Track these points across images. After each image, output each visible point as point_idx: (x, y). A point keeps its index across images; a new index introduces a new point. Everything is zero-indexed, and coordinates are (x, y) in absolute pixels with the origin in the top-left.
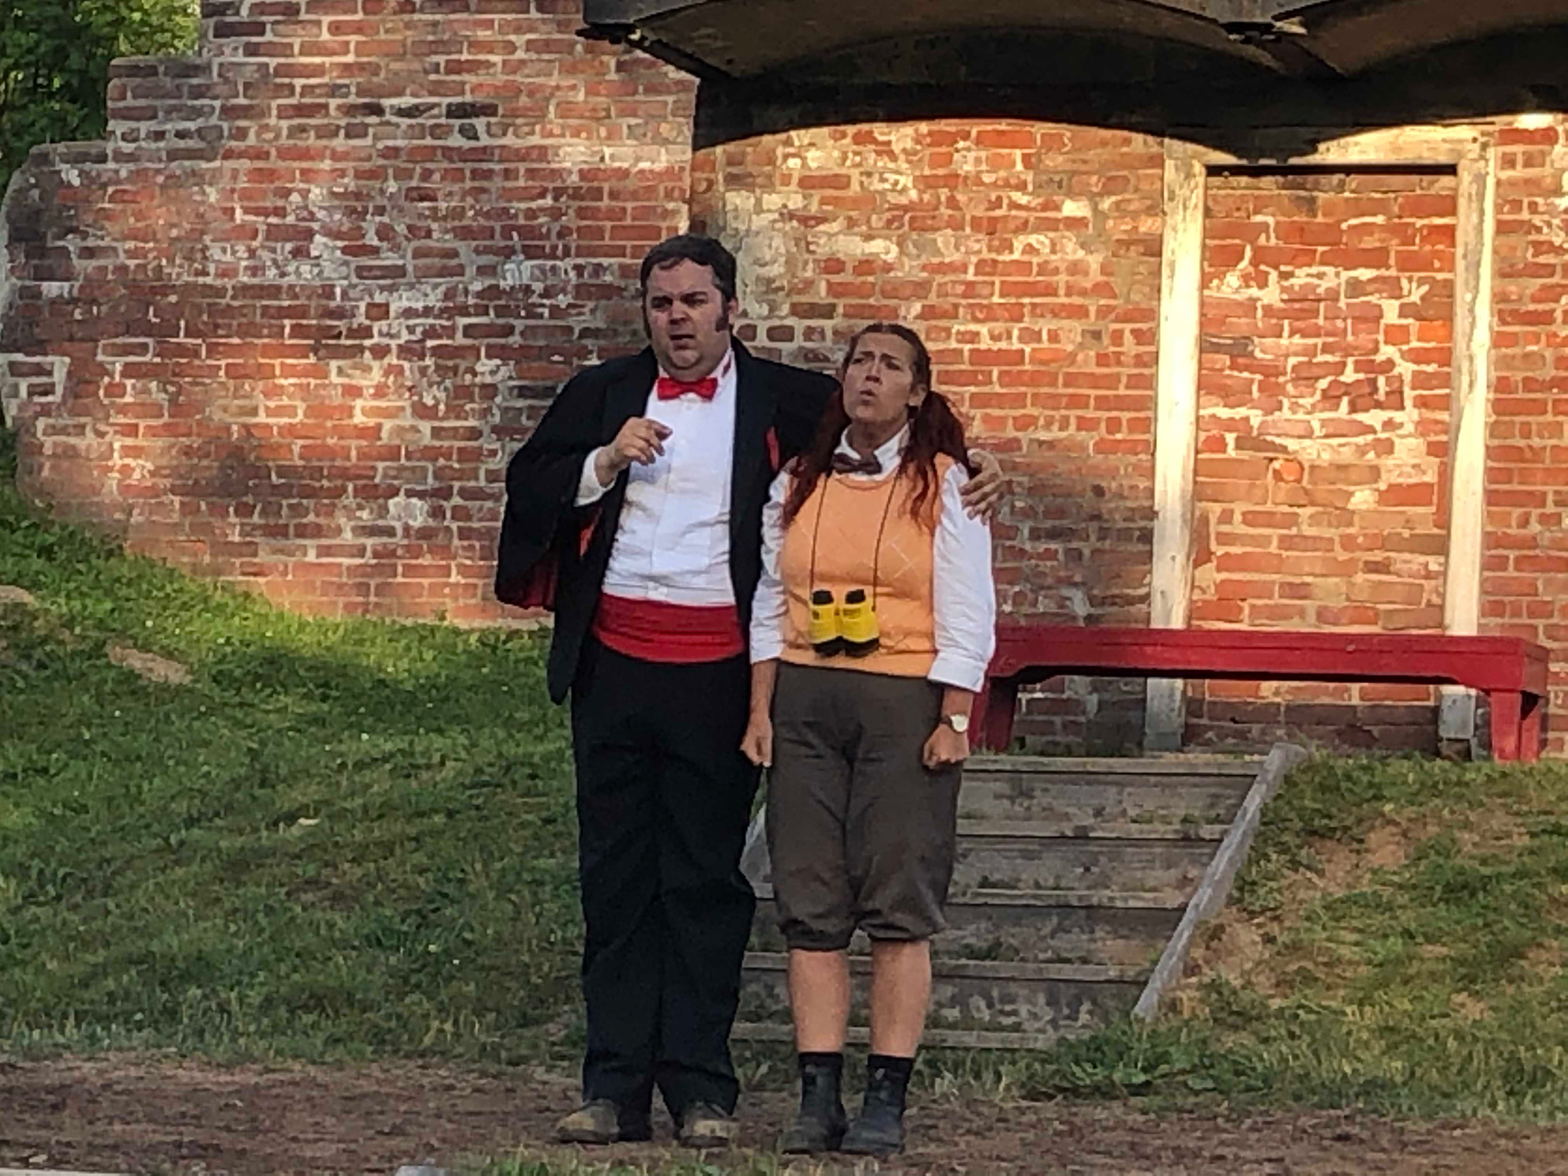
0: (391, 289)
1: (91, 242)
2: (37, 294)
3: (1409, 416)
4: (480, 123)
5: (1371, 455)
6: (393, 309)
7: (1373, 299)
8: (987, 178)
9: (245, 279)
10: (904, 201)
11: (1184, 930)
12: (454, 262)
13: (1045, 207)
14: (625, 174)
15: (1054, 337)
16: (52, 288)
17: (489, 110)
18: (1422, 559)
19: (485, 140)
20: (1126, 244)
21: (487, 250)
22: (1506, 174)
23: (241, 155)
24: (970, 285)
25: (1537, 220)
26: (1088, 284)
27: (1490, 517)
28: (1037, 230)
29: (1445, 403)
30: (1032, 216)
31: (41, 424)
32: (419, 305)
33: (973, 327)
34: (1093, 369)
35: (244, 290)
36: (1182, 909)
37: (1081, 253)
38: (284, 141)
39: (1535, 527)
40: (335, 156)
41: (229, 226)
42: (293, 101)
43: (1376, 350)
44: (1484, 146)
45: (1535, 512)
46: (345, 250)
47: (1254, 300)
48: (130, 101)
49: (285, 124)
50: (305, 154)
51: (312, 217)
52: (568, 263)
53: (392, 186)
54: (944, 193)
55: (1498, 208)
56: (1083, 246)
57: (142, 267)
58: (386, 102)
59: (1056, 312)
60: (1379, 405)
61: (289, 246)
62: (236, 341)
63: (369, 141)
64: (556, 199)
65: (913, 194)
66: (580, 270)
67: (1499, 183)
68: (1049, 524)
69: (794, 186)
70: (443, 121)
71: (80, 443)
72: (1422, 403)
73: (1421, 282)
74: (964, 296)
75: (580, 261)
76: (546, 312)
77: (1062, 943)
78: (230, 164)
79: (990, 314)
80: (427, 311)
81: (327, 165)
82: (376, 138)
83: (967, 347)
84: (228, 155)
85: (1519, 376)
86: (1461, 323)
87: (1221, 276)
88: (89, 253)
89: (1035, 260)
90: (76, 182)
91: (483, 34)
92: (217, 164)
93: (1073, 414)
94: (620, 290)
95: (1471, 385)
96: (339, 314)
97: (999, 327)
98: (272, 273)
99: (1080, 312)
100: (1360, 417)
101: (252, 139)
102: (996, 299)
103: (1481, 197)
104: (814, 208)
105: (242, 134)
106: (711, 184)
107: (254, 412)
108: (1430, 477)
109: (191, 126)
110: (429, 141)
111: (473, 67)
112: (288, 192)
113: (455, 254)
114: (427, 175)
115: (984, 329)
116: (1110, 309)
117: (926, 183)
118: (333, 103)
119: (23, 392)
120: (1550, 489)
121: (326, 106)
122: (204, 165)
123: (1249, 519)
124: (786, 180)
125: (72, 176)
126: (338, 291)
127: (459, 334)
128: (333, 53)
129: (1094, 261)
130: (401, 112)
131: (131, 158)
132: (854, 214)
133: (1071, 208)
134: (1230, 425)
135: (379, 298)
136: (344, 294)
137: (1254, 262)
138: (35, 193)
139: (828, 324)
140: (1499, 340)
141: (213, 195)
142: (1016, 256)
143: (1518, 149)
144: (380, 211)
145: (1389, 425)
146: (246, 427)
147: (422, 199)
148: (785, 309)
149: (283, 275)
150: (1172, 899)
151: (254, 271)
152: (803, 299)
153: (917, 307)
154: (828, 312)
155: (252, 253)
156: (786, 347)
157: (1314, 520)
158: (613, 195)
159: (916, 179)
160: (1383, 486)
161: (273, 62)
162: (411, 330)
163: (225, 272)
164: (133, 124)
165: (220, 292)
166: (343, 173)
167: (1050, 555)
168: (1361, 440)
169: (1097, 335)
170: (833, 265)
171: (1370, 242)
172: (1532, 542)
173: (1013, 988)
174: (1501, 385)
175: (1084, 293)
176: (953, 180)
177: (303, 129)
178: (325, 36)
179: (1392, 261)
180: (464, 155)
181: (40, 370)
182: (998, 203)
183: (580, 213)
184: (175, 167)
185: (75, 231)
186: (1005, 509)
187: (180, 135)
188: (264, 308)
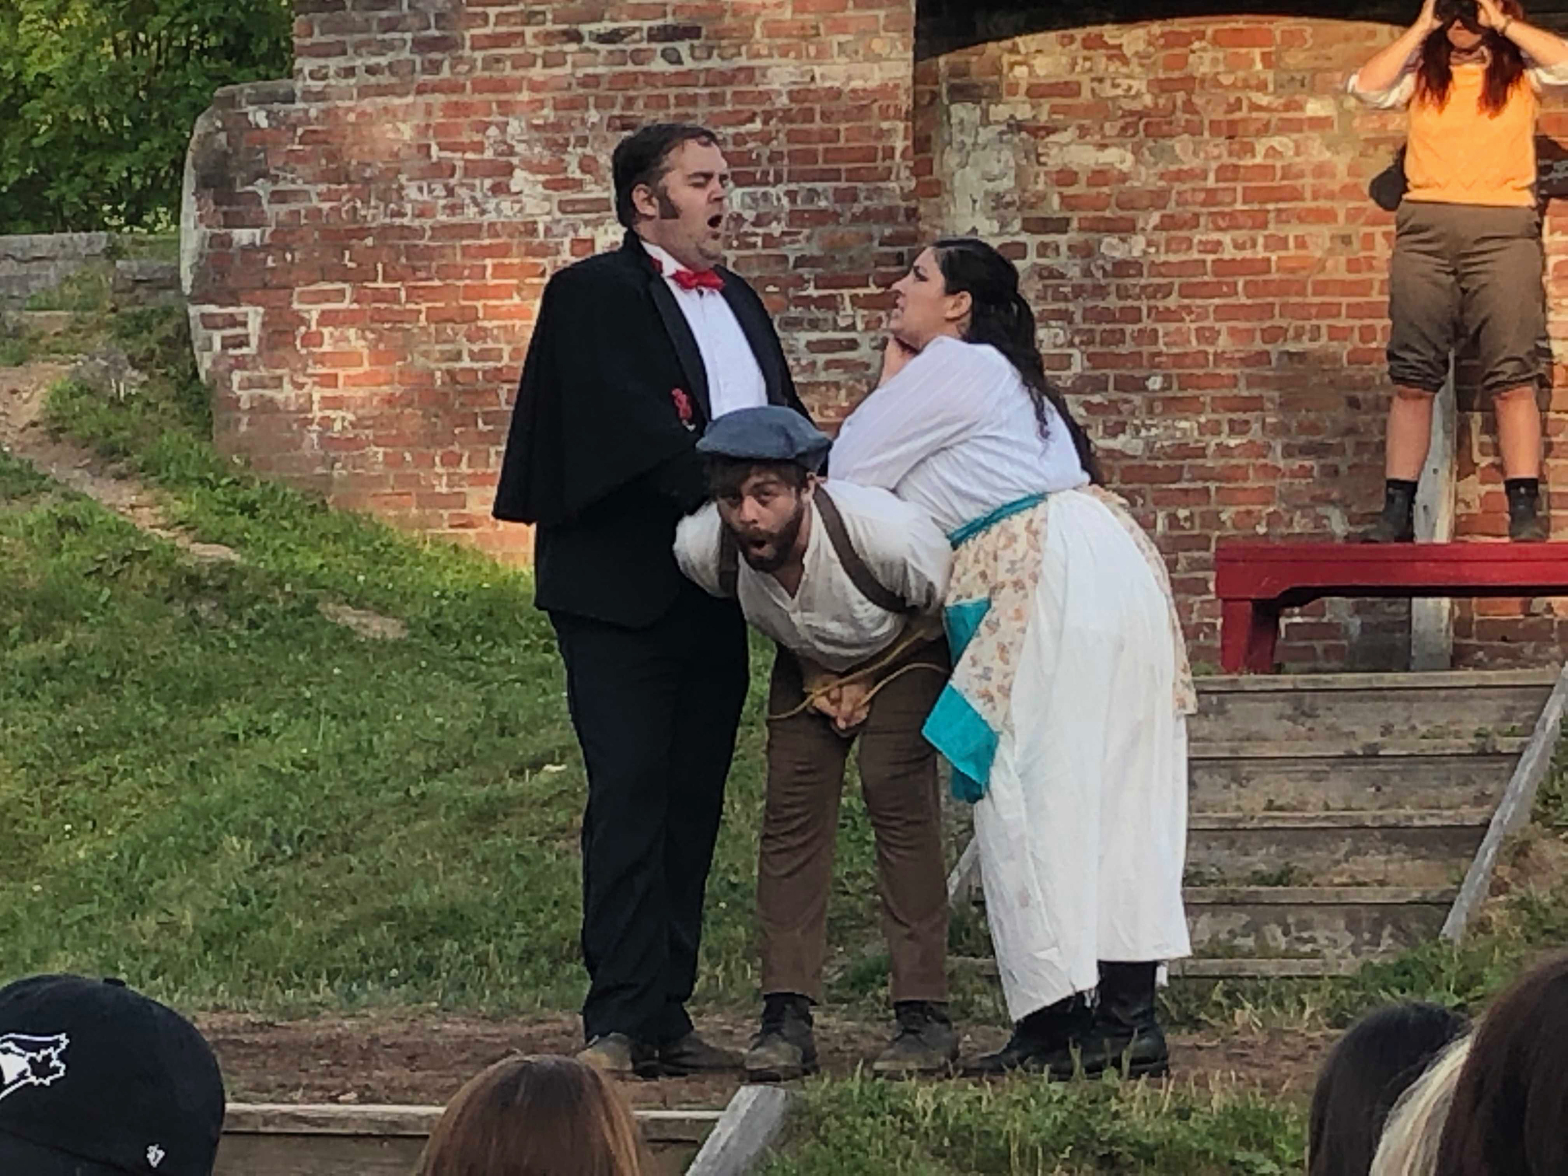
0: (596, 223)
1: (282, 186)
2: (227, 242)
4: (683, 47)
6: (600, 244)
8: (1226, 80)
9: (442, 218)
10: (1136, 106)
11: (1489, 848)
13: (1287, 107)
14: (836, 94)
15: (1301, 243)
16: (243, 236)
17: (692, 32)
19: (689, 64)
20: (1375, 143)
23: (435, 89)
24: (1209, 191)
26: (1336, 187)
28: (1279, 132)
30: (1274, 117)
31: (237, 377)
33: (1215, 236)
34: (1343, 275)
35: (440, 230)
36: (1486, 825)
37: (1328, 155)
38: (478, 73)
40: (535, 87)
41: (424, 163)
42: (488, 30)
46: (546, 185)
48: (317, 38)
49: (479, 55)
50: (501, 86)
51: (512, 152)
52: (781, 188)
53: (593, 116)
54: (1180, 97)
56: (1329, 146)
57: (336, 210)
58: (585, 28)
59: (1302, 218)
61: (488, 183)
62: (437, 283)
63: (568, 69)
64: (766, 122)
65: (1148, 100)
66: (792, 195)
68: (1302, 439)
69: (1021, 96)
70: (644, 45)
71: (279, 396)
74: (1203, 204)
75: (793, 186)
76: (759, 241)
77: (1357, 866)
78: (423, 99)
79: (1233, 222)
81: (525, 96)
82: (575, 65)
83: (1210, 258)
84: (421, 90)
88: (279, 197)
89: (1279, 164)
90: (264, 123)
92: (410, 99)
93: (1324, 323)
94: (836, 215)
96: (543, 251)
97: (1242, 235)
98: (471, 211)
99: (1327, 216)
101: (446, 72)
102: (1239, 206)
104: (1043, 118)
105: (435, 67)
106: (935, 96)
107: (458, 357)
109: (383, 61)
110: (630, 67)
112: (485, 126)
114: (630, 102)
115: (1226, 238)
116: (1360, 211)
117: (1161, 87)
118: (529, 31)
119: (217, 346)
121: (522, 35)
122: (397, 101)
124: (1013, 90)
125: (261, 118)
126: (541, 228)
129: (1341, 162)
130: (602, 39)
131: (320, 96)
132: (1087, 122)
133: (1314, 108)
135: (584, 233)
136: (548, 230)
138: (222, 137)
139: (1062, 240)
141: (407, 132)
142: (1259, 160)
144: (583, 141)
146: (449, 372)
147: (624, 128)
148: (1017, 225)
149: (483, 212)
150: (1473, 816)
151: (453, 209)
152: (1034, 214)
153: (1155, 218)
154: (1062, 226)
155: (450, 191)
158: (826, 116)
159: (1150, 83)
163: (423, 212)
164: (322, 62)
165: (419, 233)
166: (542, 104)
167: (1307, 472)
169: (1346, 240)
170: (1066, 177)
173: (1308, 913)
175: (1331, 196)
176: (1188, 83)
177: (498, 60)
180: (667, 80)
181: (232, 322)
182: (1237, 105)
183: (791, 137)
184: (367, 105)
185: (265, 175)
186: (1256, 426)
187: (371, 70)
188: (465, 248)
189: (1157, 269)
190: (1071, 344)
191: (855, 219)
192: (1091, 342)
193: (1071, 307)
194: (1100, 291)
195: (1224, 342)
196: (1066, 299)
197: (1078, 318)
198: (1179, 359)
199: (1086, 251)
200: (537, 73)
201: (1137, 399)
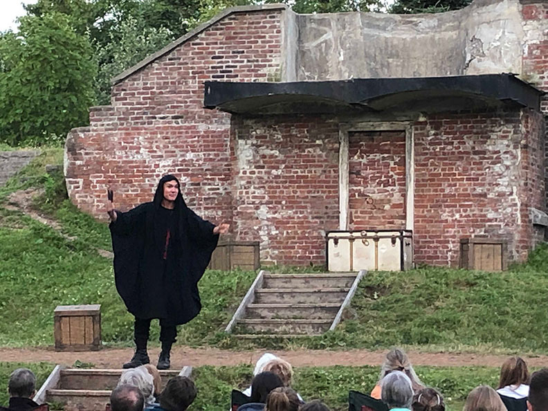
0: (160, 160)
1: (87, 151)
2: (74, 164)
3: (397, 188)
4: (179, 120)
5: (388, 197)
6: (161, 165)
7: (388, 161)
8: (298, 136)
9: (124, 159)
10: (279, 141)
11: (340, 311)
12: (174, 154)
13: (312, 142)
14: (214, 132)
15: (315, 172)
16: (78, 163)
17: (181, 117)
18: (400, 221)
19: (181, 124)
20: (331, 150)
21: (183, 151)
22: (416, 132)
23: (122, 129)
24: (296, 160)
25: (423, 142)
26: (322, 159)
27: (415, 211)
28: (310, 147)
29: (404, 185)
30: (309, 144)
31: (77, 195)
32: (166, 164)
33: (296, 170)
34: (324, 179)
35: (124, 162)
36: (340, 307)
37: (321, 152)
38: (133, 126)
39: (426, 213)
40: (145, 129)
41: (120, 147)
42: (134, 116)
43: (389, 173)
44: (411, 126)
45: (425, 210)
46: (149, 152)
47: (361, 162)
48: (96, 117)
49: (133, 122)
50: (138, 129)
51: (140, 144)
52: (202, 153)
53: (159, 136)
54: (288, 139)
55: (415, 140)
56: (321, 150)
57: (100, 157)
58: (156, 116)
59: (315, 166)
60: (390, 185)
61: (135, 151)
62: (123, 174)
63: (152, 125)
64: (198, 138)
65: (282, 140)
66: (204, 154)
67: (415, 134)
68: (315, 215)
69: (254, 138)
70: (171, 120)
71: (86, 200)
72: (399, 185)
73: (398, 157)
74: (294, 163)
76: (197, 165)
78: (120, 132)
79: (300, 167)
80: (169, 166)
81: (143, 131)
82: (155, 124)
83: (295, 175)
84: (119, 129)
85: (420, 179)
86: (407, 166)
87: (353, 157)
88: (86, 154)
89: (310, 154)
90: (83, 137)
91: (179, 99)
92: (116, 131)
93: (320, 189)
94: (214, 159)
95: (410, 181)
96: (147, 167)
97: (302, 170)
98: (131, 158)
99: (321, 166)
100: (385, 188)
101: (125, 125)
102: (302, 163)
103: (411, 138)
104: (259, 143)
105: (122, 124)
107: (128, 191)
108: (402, 202)
109: (111, 123)
110: (167, 125)
111: (177, 107)
112: (134, 138)
113: (175, 152)
114: (167, 133)
115: (299, 171)
116: (327, 165)
117: (284, 137)
118: (144, 116)
119: (72, 188)
120: (428, 204)
121: (142, 117)
122: (114, 132)
123: (361, 213)
124: (252, 137)
125: (82, 135)
126: (147, 161)
127: (176, 171)
128: (143, 105)
129: (324, 154)
130: (161, 118)
131: (96, 131)
132: (268, 144)
133: (318, 142)
134: (356, 191)
135: (157, 163)
136: (149, 162)
137: (360, 153)
138: (73, 140)
139: (263, 170)
140: (416, 170)
141: (116, 139)
142: (306, 153)
143: (419, 126)
144: (156, 142)
145: (392, 190)
146: (126, 194)
147: (166, 139)
148: (253, 167)
149: (134, 158)
151: (127, 157)
152: (257, 164)
153: (284, 166)
154: (263, 167)
155: (126, 153)
156: (254, 176)
157: (376, 212)
158: (212, 137)
159: (282, 136)
160: (391, 204)
161: (129, 107)
162: (165, 170)
163: (120, 157)
164: (96, 123)
165: (119, 162)
166: (147, 133)
167: (316, 222)
168: (386, 194)
169: (325, 171)
170: (264, 156)
171: (387, 148)
172: (425, 216)
174: (417, 181)
175: (321, 161)
176: (291, 136)
177: (137, 123)
178: (142, 100)
179: (392, 152)
180: (176, 128)
181: (76, 182)
182: (301, 141)
183: (204, 141)
184: (107, 133)
185: (83, 148)
186: (305, 212)
187: (108, 125)
188: (130, 167)
189: (283, 177)
190: (265, 193)
191: (219, 160)
192: (269, 193)
193: (265, 185)
194: (272, 182)
195: (298, 194)
196: (264, 183)
197: (267, 188)
198: (288, 197)
199: (269, 173)
200: (146, 126)
201: (280, 206)
